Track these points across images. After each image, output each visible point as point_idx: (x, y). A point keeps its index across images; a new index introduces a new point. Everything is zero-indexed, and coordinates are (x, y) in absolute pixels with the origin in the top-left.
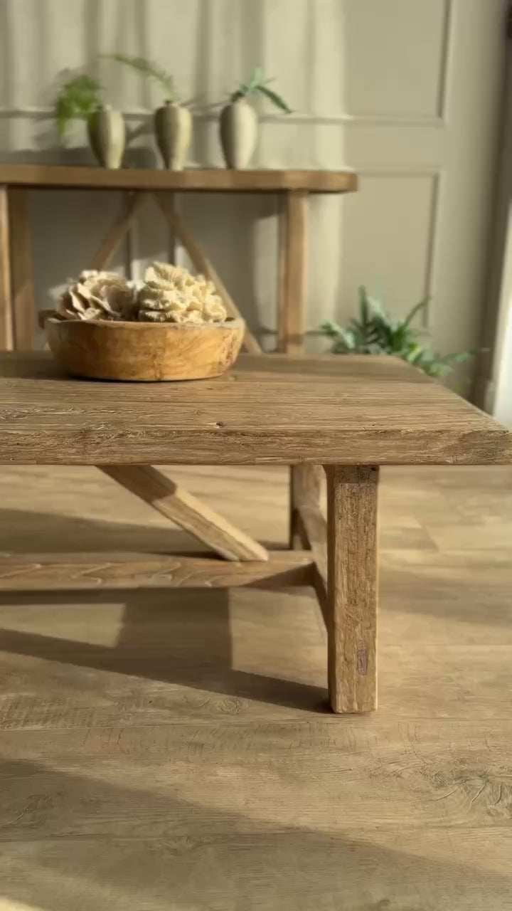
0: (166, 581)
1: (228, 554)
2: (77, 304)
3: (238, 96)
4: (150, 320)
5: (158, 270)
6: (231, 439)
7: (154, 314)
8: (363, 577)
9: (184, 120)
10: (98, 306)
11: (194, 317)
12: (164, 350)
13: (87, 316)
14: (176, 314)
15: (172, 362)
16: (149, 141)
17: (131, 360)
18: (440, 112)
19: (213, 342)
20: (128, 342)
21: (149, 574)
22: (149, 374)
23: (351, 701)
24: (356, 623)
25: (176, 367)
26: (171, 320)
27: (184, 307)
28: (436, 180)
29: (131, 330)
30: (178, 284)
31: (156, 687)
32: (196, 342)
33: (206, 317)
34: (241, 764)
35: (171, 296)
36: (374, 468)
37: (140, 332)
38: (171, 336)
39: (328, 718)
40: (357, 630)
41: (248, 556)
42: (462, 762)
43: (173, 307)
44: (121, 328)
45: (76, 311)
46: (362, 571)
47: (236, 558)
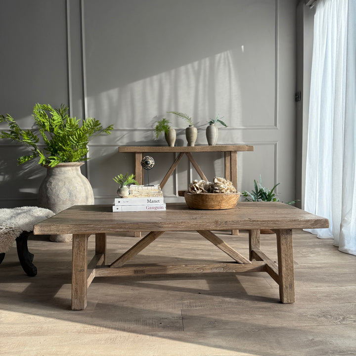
0: (222, 270)
1: (240, 262)
2: (195, 189)
3: (211, 123)
4: (217, 193)
5: (218, 179)
6: (254, 223)
7: (218, 191)
8: (290, 262)
9: (195, 130)
10: (201, 189)
11: (228, 191)
12: (222, 201)
13: (198, 192)
14: (224, 191)
15: (224, 204)
16: (184, 137)
17: (213, 204)
18: (276, 125)
19: (234, 198)
20: (212, 199)
21: (217, 268)
22: (218, 208)
23: (288, 299)
24: (288, 276)
25: (224, 205)
26: (223, 193)
27: (226, 189)
28: (276, 145)
29: (214, 195)
30: (223, 182)
31: (228, 299)
32: (230, 198)
33: (231, 191)
34: (262, 315)
35: (222, 186)
36: (291, 230)
37: (216, 196)
38: (224, 197)
39: (281, 305)
40: (289, 278)
41: (246, 262)
42: (323, 313)
43: (224, 189)
44: (211, 195)
45: (195, 191)
46: (289, 260)
47: (242, 262)
